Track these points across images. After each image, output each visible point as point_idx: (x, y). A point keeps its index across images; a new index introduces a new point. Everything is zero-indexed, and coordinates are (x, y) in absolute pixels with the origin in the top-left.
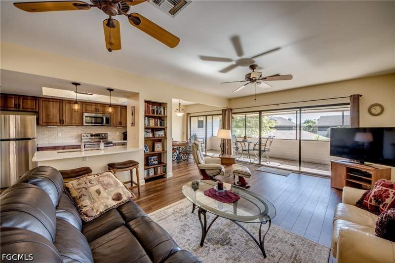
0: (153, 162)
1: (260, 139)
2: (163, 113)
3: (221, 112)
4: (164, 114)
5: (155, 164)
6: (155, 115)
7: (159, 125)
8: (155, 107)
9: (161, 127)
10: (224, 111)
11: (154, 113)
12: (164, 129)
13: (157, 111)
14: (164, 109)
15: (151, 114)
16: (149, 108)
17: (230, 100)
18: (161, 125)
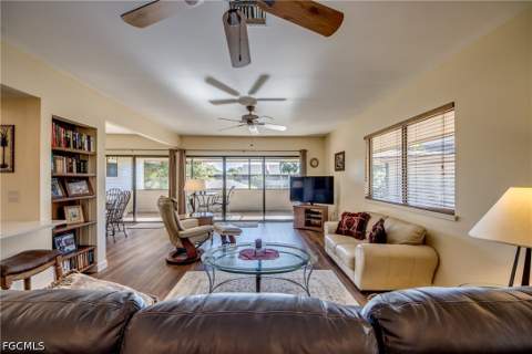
0: (66, 248)
1: (224, 189)
2: (86, 146)
3: (167, 153)
4: (89, 149)
5: (71, 252)
6: (71, 149)
7: (75, 170)
8: (70, 134)
9: (80, 175)
10: (172, 151)
11: (68, 145)
12: (87, 179)
13: (75, 143)
14: (89, 137)
15: (63, 148)
16: (60, 136)
17: (182, 137)
18: (78, 171)
